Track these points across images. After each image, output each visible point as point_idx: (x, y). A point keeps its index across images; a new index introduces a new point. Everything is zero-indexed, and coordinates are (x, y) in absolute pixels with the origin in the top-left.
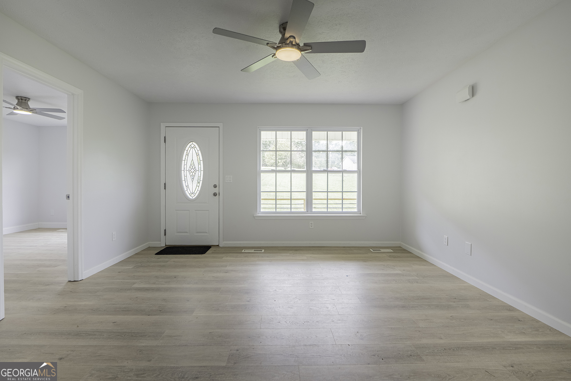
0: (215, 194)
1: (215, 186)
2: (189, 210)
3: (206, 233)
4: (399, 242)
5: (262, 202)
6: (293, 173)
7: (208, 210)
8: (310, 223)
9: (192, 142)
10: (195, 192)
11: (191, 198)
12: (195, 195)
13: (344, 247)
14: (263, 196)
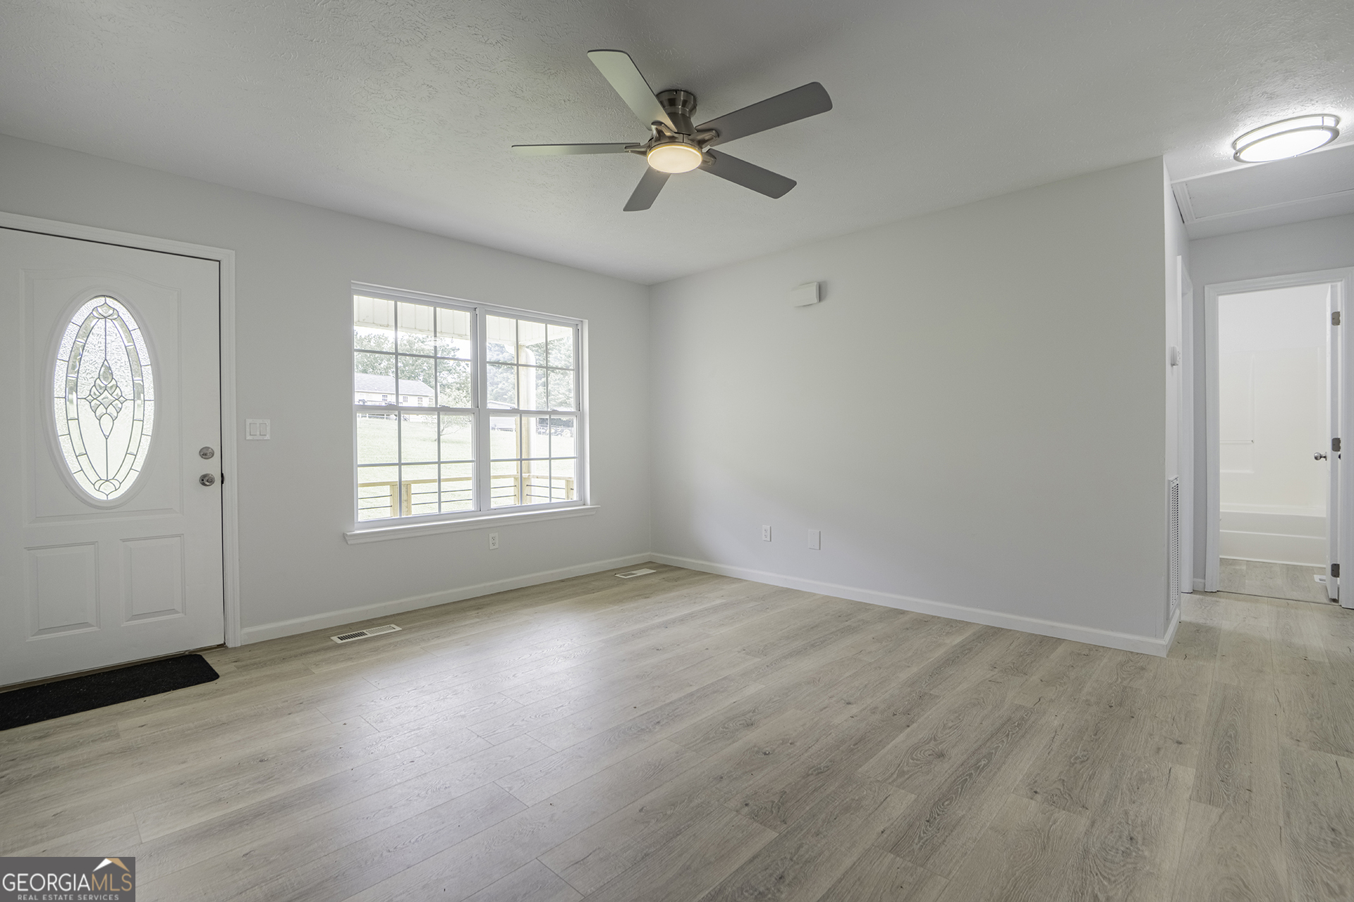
0: (206, 480)
1: (205, 454)
2: (93, 543)
3: (173, 611)
4: (649, 553)
5: (362, 492)
6: (443, 414)
7: (179, 536)
8: (490, 538)
9: (103, 299)
10: (120, 477)
11: (104, 498)
12: (117, 485)
13: (562, 581)
14: (363, 475)
